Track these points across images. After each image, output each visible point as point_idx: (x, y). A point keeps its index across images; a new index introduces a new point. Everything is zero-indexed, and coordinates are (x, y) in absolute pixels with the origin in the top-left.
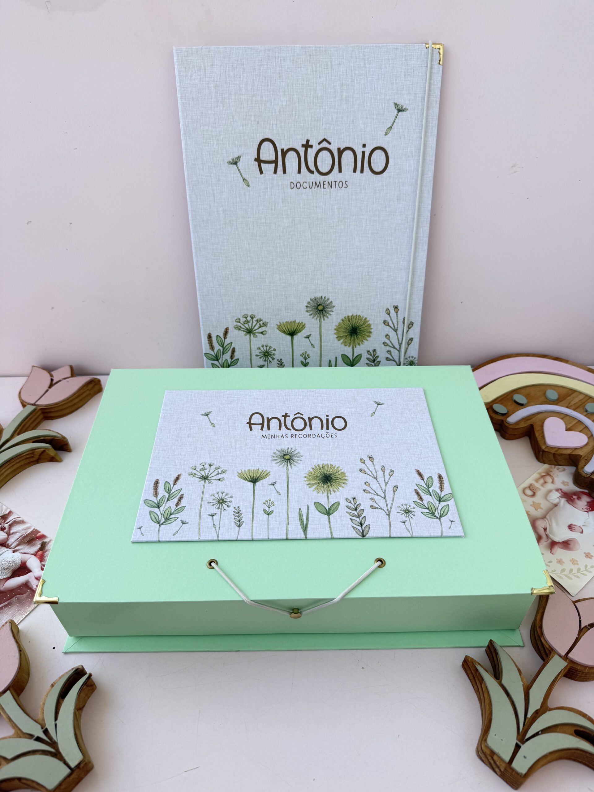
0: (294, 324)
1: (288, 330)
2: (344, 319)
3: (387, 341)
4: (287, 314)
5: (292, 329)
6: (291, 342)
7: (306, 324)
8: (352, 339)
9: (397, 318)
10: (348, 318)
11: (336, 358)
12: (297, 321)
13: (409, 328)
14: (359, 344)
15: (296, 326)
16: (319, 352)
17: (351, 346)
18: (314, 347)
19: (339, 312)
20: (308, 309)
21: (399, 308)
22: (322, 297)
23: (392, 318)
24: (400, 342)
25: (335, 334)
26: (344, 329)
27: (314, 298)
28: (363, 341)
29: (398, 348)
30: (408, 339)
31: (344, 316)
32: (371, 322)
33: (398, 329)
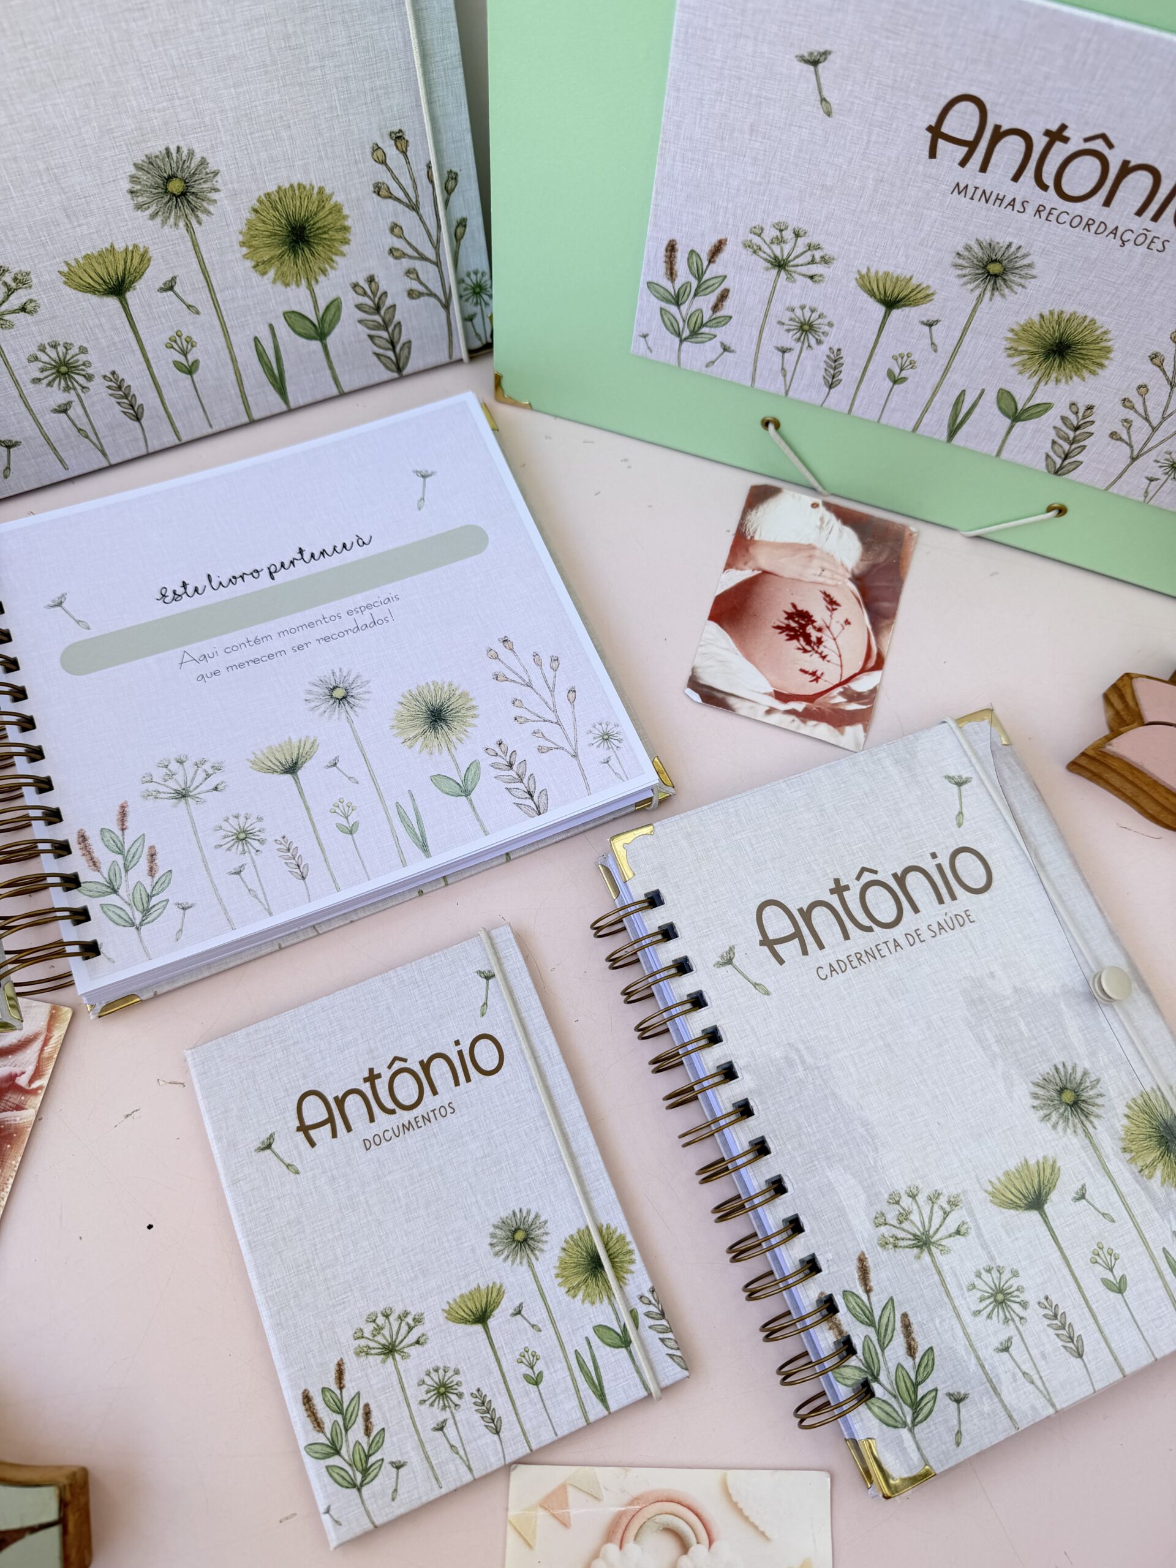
0: (111, 257)
1: (101, 282)
2: (257, 205)
3: (399, 244)
4: (78, 229)
5: (113, 273)
6: (124, 315)
7: (151, 248)
8: (300, 262)
9: (410, 170)
10: (271, 202)
11: (271, 326)
12: (120, 246)
13: (448, 191)
14: (324, 272)
15: (122, 263)
16: (217, 322)
17: (304, 282)
18: (198, 313)
19: (236, 186)
20: (140, 199)
21: (406, 137)
22: (168, 150)
23: (395, 172)
24: (435, 238)
25: (245, 257)
26: (269, 237)
27: (144, 158)
28: (332, 260)
29: (433, 257)
30: (455, 224)
31: (257, 197)
32: (338, 198)
33: (420, 199)
